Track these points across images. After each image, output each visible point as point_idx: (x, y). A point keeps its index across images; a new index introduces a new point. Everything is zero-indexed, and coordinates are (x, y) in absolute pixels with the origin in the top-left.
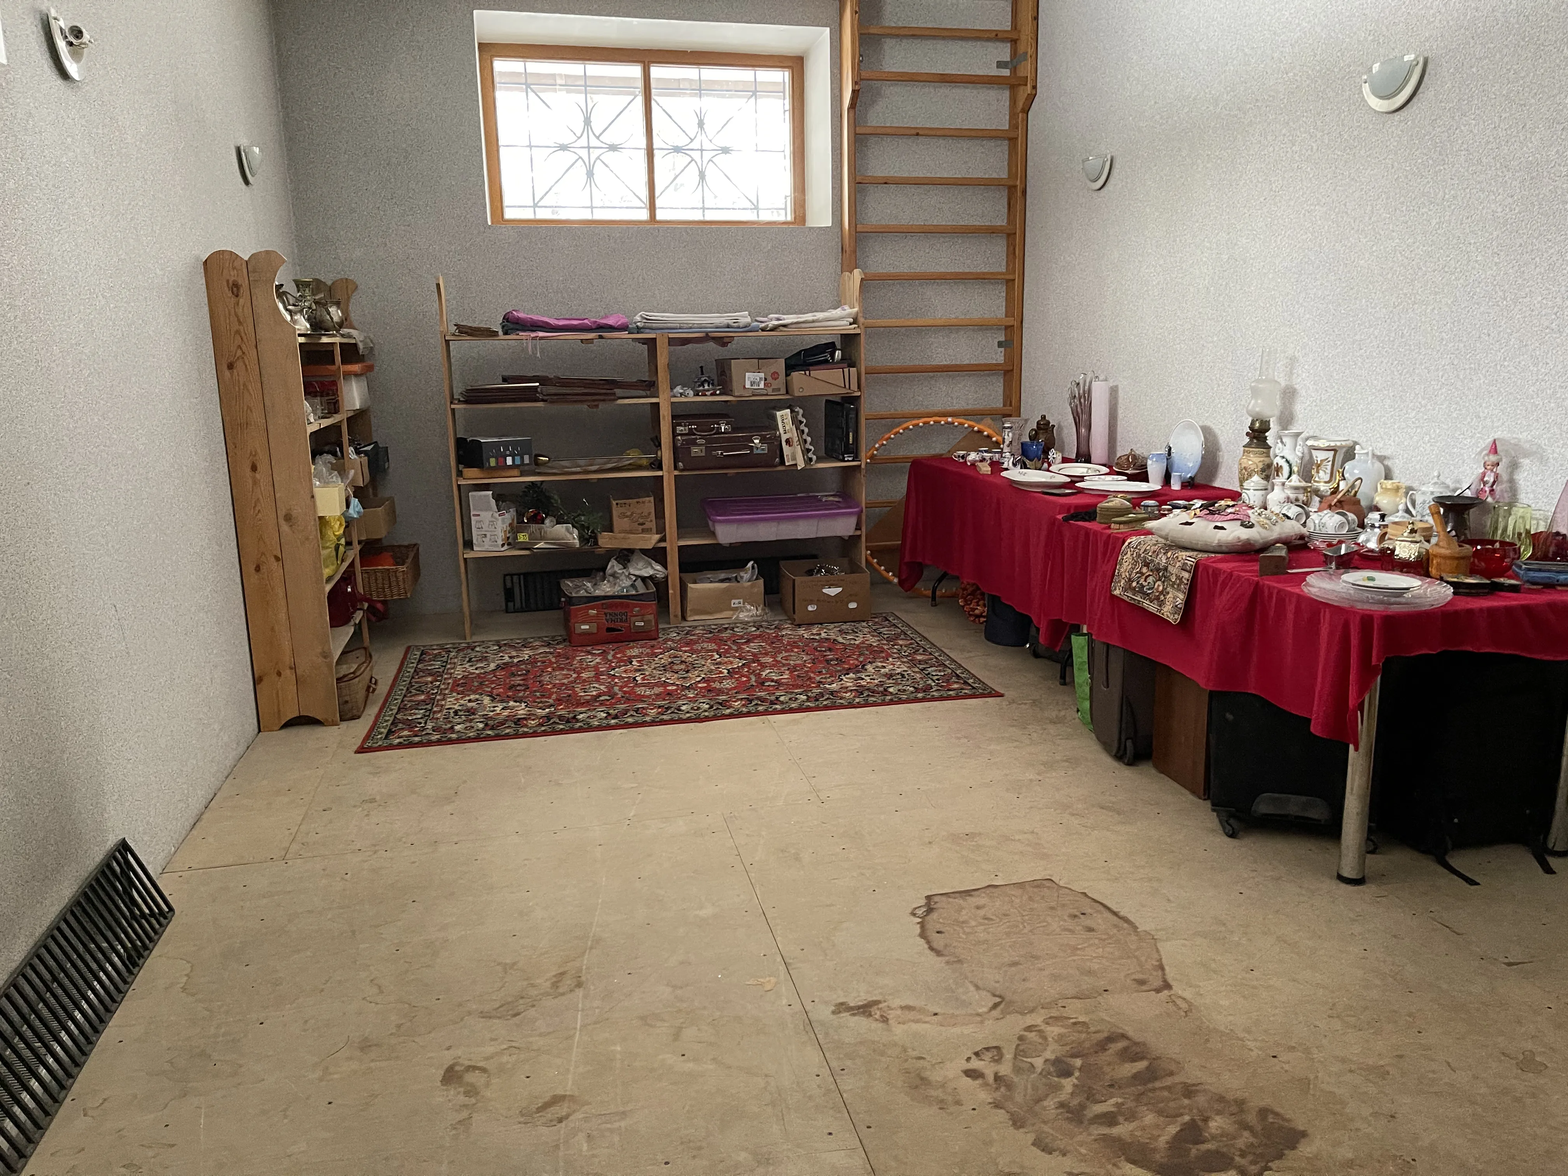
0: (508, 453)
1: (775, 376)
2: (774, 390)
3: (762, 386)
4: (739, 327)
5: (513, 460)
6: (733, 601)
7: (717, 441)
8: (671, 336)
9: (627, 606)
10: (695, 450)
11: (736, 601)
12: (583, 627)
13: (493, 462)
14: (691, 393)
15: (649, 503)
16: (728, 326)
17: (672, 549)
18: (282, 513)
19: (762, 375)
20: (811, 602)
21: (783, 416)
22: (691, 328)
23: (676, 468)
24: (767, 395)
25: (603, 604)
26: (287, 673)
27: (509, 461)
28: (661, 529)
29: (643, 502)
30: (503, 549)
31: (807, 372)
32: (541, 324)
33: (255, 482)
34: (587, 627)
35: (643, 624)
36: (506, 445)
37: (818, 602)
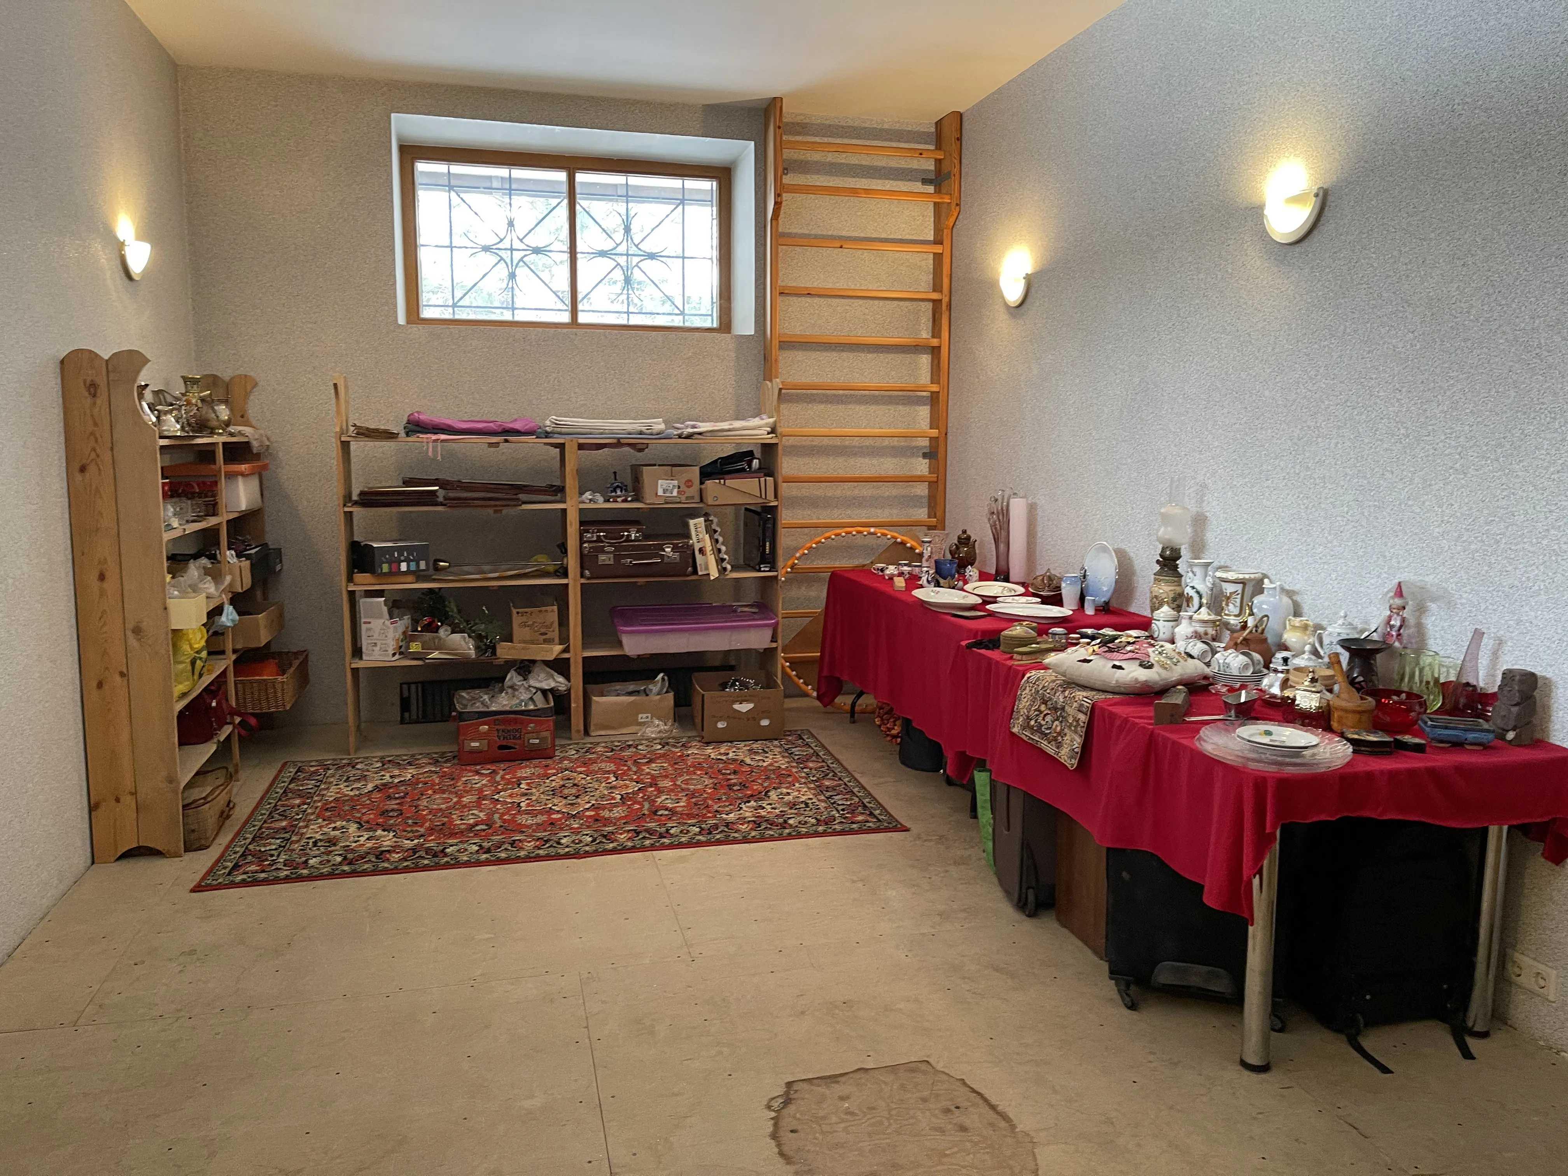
0: (402, 558)
1: (689, 483)
2: (687, 498)
3: (675, 493)
4: (652, 434)
5: (408, 566)
6: (640, 716)
7: (626, 548)
8: (581, 441)
9: (522, 722)
10: (602, 558)
11: (644, 716)
12: (473, 744)
13: (385, 568)
14: (601, 499)
15: (552, 613)
16: (641, 433)
17: (576, 662)
18: (130, 626)
19: (676, 482)
20: (721, 719)
21: (696, 524)
22: (602, 434)
23: (582, 576)
24: (680, 503)
25: (495, 720)
26: (127, 800)
27: (404, 567)
28: (564, 639)
29: (546, 611)
30: (394, 659)
31: (722, 481)
32: (444, 427)
33: (102, 593)
34: (477, 744)
35: (537, 741)
36: (400, 550)
37: (727, 718)
